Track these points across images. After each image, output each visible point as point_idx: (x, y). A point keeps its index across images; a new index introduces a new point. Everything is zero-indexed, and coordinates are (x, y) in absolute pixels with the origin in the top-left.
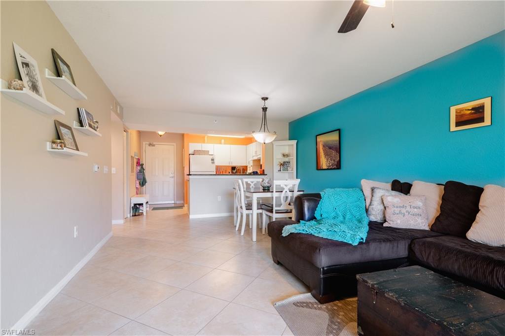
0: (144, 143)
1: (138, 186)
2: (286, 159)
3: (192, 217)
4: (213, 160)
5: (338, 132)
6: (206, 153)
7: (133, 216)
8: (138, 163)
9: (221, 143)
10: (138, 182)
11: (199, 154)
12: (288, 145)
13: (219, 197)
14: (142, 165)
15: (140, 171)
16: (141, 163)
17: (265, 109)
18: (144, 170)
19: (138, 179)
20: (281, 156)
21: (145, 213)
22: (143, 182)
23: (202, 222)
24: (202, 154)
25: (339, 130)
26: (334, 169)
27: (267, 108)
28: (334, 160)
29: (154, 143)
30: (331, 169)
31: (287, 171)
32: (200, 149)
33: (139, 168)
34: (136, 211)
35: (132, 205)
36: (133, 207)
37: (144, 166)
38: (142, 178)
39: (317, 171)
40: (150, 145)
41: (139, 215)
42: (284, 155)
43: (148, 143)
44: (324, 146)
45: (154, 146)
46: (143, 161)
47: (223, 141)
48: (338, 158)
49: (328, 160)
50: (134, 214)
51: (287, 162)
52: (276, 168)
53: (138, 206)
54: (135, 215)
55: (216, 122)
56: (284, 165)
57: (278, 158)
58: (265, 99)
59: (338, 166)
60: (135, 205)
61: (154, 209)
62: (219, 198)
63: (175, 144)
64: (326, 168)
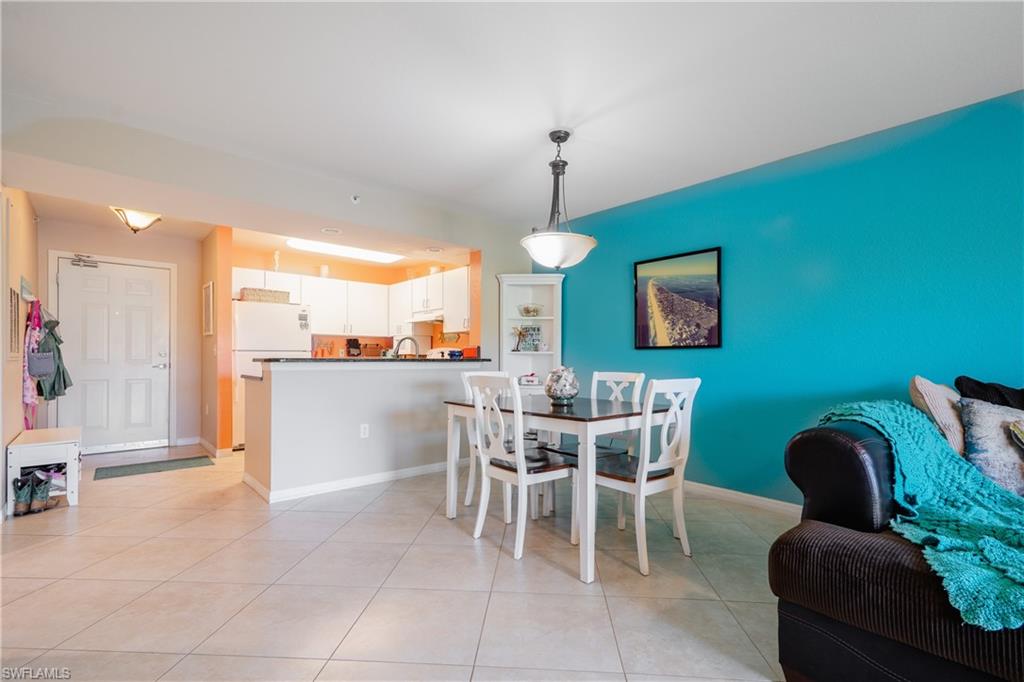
0: (53, 254)
1: (31, 396)
2: (529, 322)
3: (276, 496)
4: (303, 318)
5: (716, 252)
6: (281, 297)
7: (16, 515)
8: (34, 318)
9: (318, 274)
10: (31, 385)
11: (260, 301)
12: (533, 286)
13: (362, 426)
14: (52, 326)
15: (42, 347)
16: (46, 318)
17: (558, 167)
18: (58, 341)
19: (32, 375)
20: (516, 314)
21: (73, 499)
22: (52, 384)
23: (320, 511)
24: (267, 301)
25: (718, 250)
26: (700, 347)
27: (565, 163)
28: (698, 326)
29: (96, 258)
30: (687, 347)
31: (536, 350)
32: (261, 287)
33: (38, 335)
34: (33, 494)
35: (15, 473)
36: (16, 481)
37: (60, 331)
38: (52, 369)
39: (636, 351)
40: (77, 261)
41: (46, 509)
42: (527, 311)
43: (71, 255)
44: (660, 290)
45: (94, 265)
46: (50, 312)
47: (325, 270)
48: (716, 321)
49: (674, 324)
50: (22, 508)
51: (534, 330)
52: (509, 342)
53: (40, 475)
54: (29, 512)
55: (355, 202)
56: (526, 337)
57: (512, 320)
58: (559, 137)
59: (715, 339)
60: (27, 471)
61: (103, 473)
62: (365, 430)
63: (173, 267)
64: (668, 343)
